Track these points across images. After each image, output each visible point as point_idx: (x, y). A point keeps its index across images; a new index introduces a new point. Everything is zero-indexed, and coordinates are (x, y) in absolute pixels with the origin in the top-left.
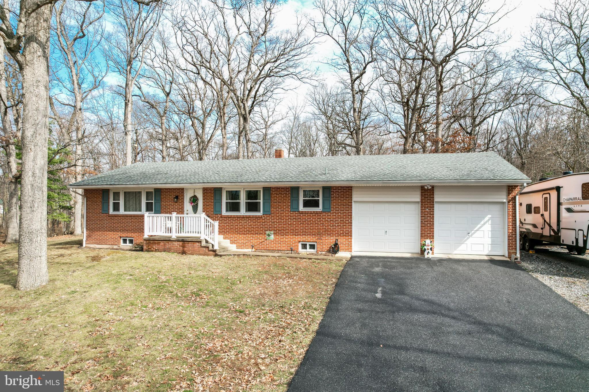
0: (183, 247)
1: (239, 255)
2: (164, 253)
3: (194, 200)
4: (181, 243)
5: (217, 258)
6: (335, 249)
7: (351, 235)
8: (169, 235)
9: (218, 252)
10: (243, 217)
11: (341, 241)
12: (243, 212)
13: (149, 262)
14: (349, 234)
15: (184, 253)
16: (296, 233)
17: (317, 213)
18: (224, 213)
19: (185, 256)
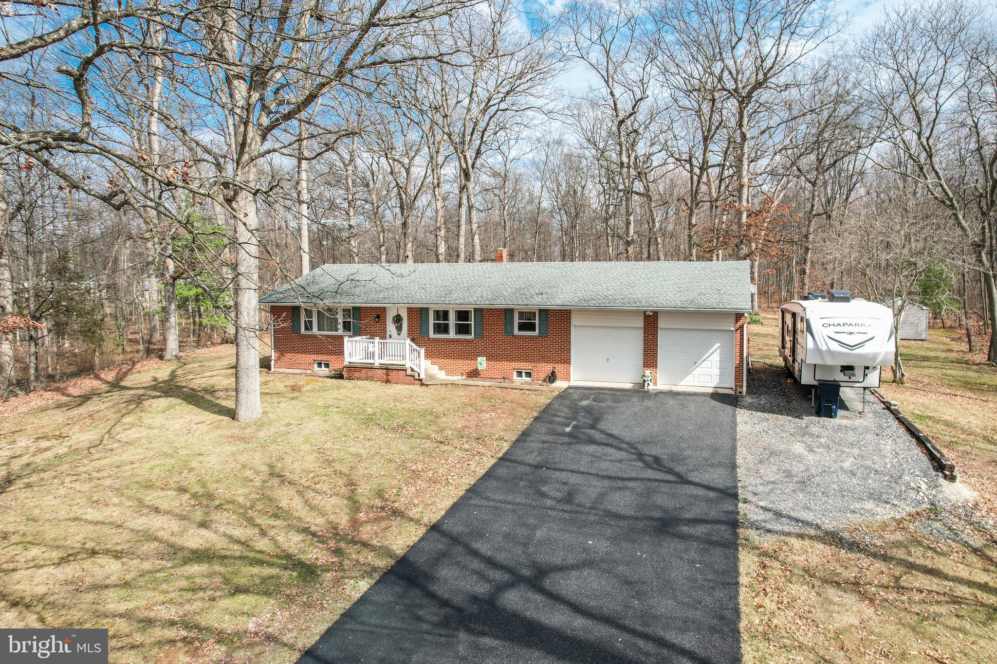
0: (387, 375)
1: (446, 385)
2: (367, 382)
3: (398, 320)
4: (384, 371)
5: (424, 388)
6: (552, 378)
7: (569, 363)
8: (371, 361)
9: (424, 382)
10: (453, 341)
11: (559, 368)
12: (452, 334)
13: (353, 393)
14: (567, 361)
15: (388, 381)
16: (510, 359)
17: (532, 338)
18: (432, 335)
19: (389, 386)
